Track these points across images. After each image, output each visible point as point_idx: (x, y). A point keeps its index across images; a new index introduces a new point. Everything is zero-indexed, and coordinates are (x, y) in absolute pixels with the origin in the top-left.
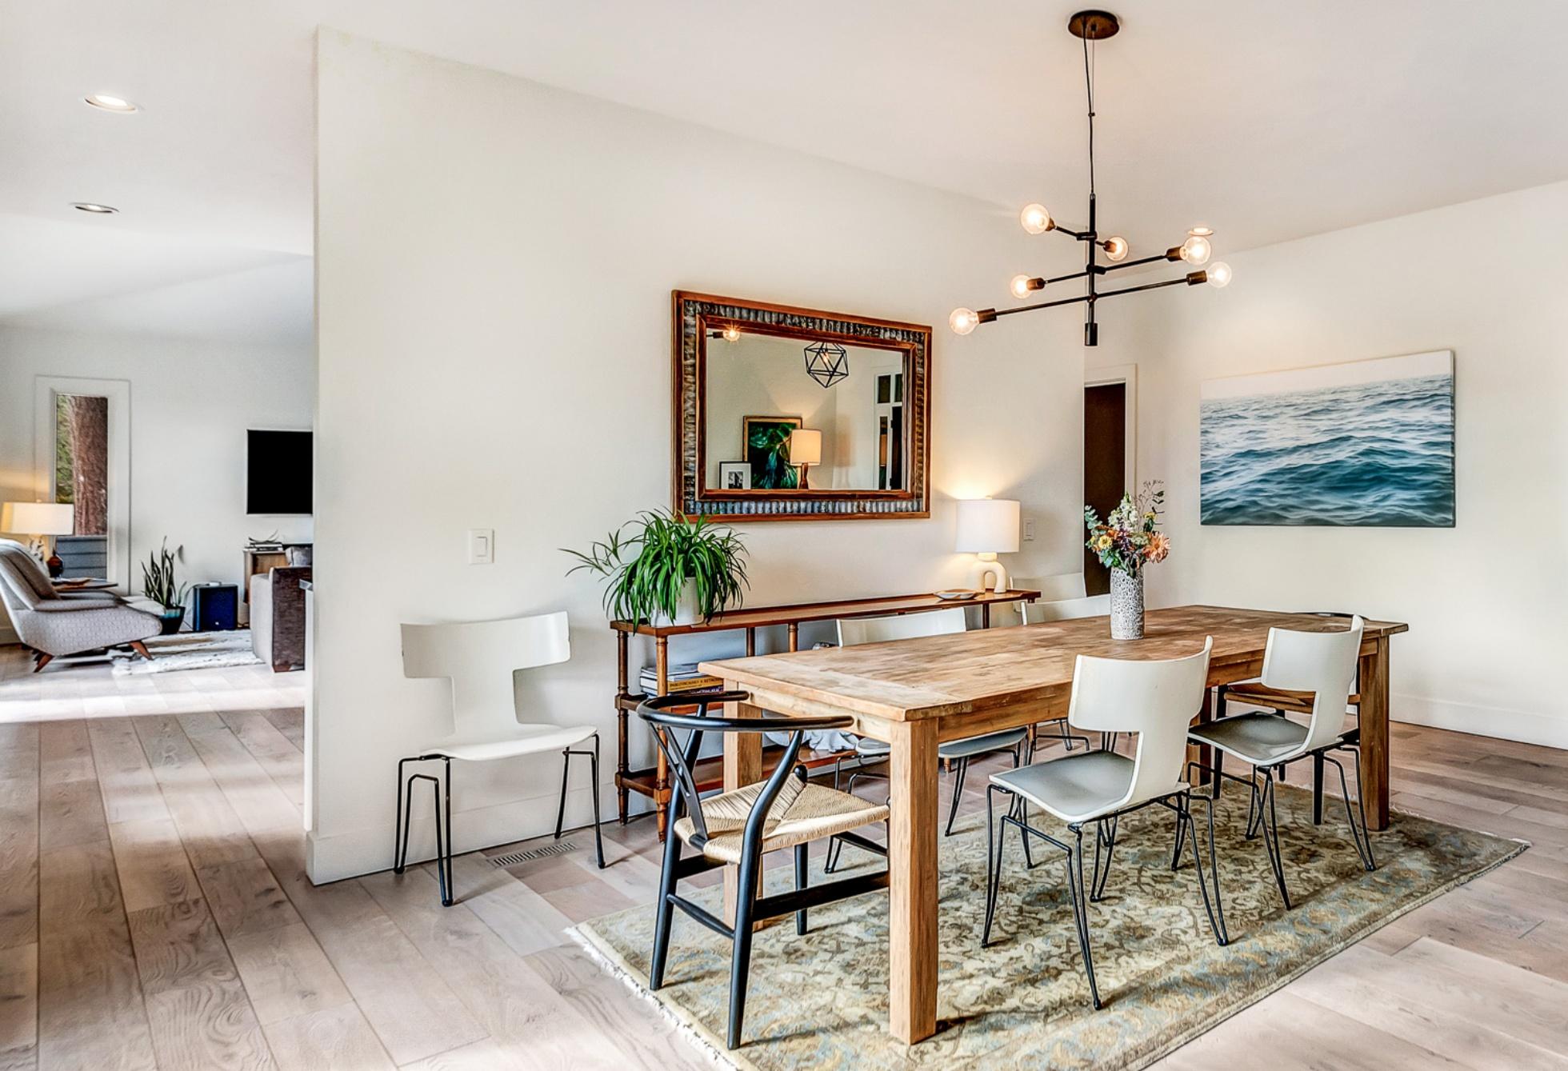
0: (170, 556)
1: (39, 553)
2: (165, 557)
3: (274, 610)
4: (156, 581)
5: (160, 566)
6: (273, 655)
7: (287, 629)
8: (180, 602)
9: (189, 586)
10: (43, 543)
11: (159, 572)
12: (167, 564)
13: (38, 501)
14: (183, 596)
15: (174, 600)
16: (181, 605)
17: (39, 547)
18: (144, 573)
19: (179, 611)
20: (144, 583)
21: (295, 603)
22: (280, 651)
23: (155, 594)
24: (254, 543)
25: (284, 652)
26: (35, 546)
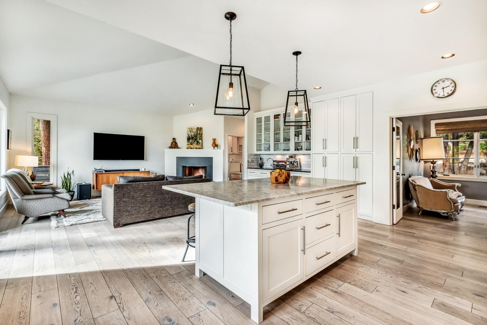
0: (70, 174)
1: (27, 173)
2: (68, 174)
3: (114, 202)
4: (65, 183)
5: (67, 177)
6: (114, 221)
7: (119, 210)
8: (73, 189)
9: (76, 184)
10: (28, 169)
11: (67, 180)
12: (69, 177)
13: (27, 155)
14: (74, 188)
15: (71, 189)
16: (73, 190)
17: (27, 171)
18: (62, 180)
19: (73, 193)
20: (62, 183)
21: (122, 199)
22: (116, 219)
23: (65, 187)
24: (96, 170)
25: (118, 220)
26: (26, 171)
